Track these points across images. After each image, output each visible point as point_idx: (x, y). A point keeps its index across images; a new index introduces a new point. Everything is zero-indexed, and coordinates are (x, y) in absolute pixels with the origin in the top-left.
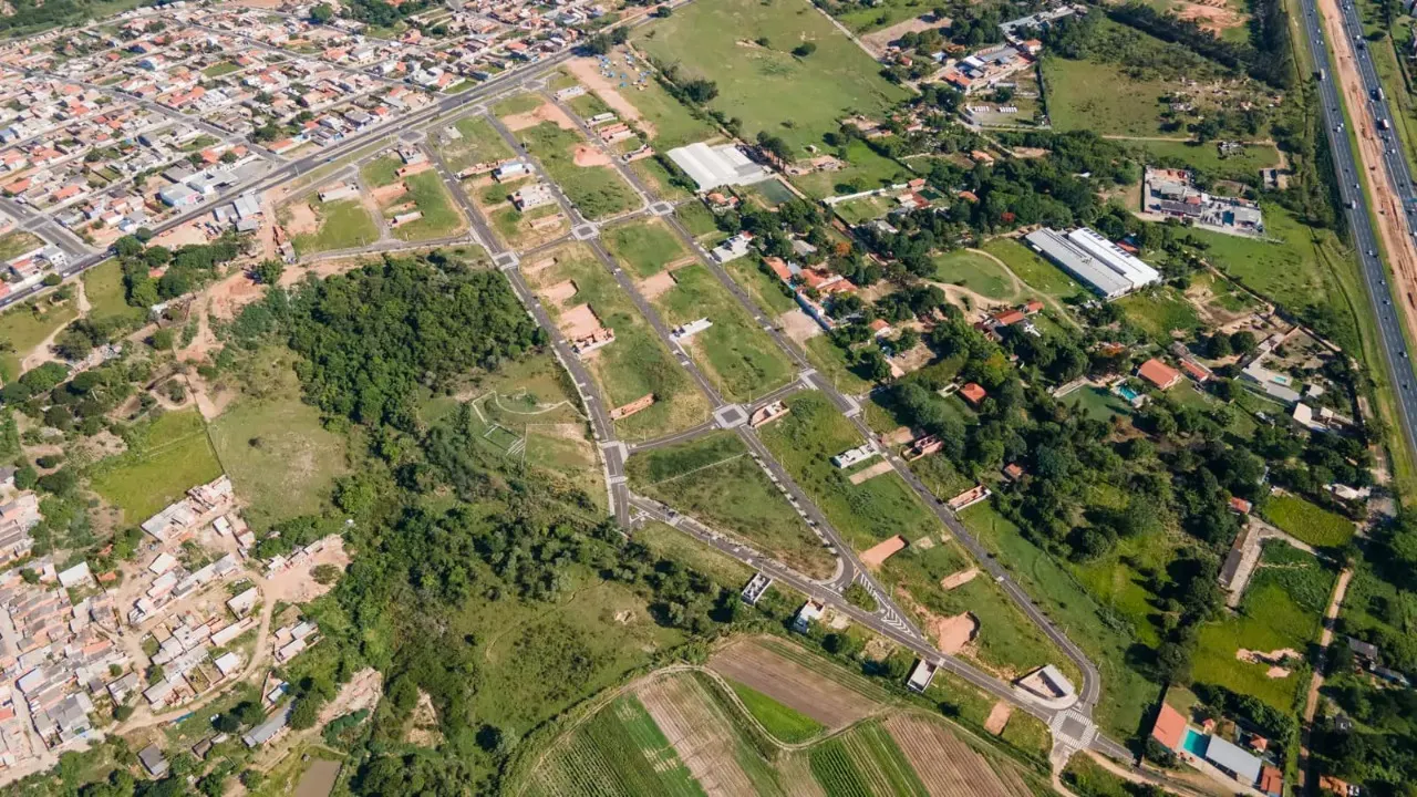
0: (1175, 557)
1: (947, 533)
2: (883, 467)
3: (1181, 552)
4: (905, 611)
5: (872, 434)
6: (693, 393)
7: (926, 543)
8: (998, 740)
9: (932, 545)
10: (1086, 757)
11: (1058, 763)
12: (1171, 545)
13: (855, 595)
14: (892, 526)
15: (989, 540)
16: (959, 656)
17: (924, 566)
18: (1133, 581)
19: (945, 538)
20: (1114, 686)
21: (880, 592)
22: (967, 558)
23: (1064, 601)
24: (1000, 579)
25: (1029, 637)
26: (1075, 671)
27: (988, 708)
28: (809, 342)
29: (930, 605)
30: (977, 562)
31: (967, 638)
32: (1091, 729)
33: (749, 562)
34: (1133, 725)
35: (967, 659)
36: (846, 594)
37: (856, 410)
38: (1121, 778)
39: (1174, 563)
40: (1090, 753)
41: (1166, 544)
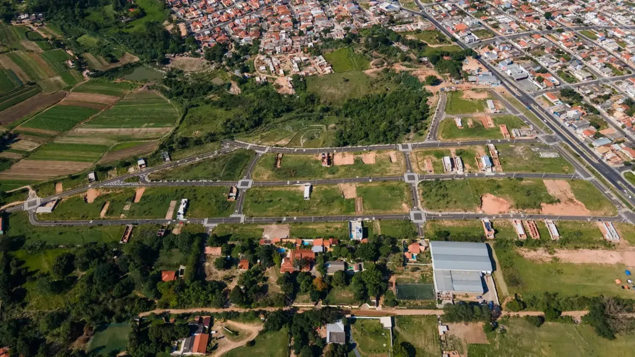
0: (26, 299)
1: (124, 218)
2: (169, 215)
3: (24, 305)
4: (114, 188)
5: (188, 222)
6: (268, 178)
7: (127, 208)
8: (55, 183)
9: (124, 209)
10: (23, 200)
11: (32, 192)
12: (30, 304)
13: (136, 179)
14: (144, 202)
15: (106, 229)
16: (86, 191)
17: (120, 201)
18: (39, 270)
19: (123, 215)
20: (25, 225)
21: (128, 185)
22: (108, 217)
23: (62, 235)
24: (91, 222)
25: (65, 214)
26: (42, 218)
27: (64, 187)
28: (263, 230)
29: (108, 195)
30: (104, 219)
31: (87, 198)
32: (26, 208)
33: (178, 162)
34: (12, 221)
35: (82, 193)
36: (138, 177)
37: (205, 223)
38: (9, 203)
39: (25, 295)
40: (22, 202)
41: (33, 303)
